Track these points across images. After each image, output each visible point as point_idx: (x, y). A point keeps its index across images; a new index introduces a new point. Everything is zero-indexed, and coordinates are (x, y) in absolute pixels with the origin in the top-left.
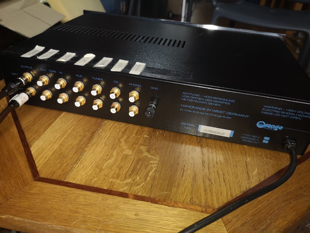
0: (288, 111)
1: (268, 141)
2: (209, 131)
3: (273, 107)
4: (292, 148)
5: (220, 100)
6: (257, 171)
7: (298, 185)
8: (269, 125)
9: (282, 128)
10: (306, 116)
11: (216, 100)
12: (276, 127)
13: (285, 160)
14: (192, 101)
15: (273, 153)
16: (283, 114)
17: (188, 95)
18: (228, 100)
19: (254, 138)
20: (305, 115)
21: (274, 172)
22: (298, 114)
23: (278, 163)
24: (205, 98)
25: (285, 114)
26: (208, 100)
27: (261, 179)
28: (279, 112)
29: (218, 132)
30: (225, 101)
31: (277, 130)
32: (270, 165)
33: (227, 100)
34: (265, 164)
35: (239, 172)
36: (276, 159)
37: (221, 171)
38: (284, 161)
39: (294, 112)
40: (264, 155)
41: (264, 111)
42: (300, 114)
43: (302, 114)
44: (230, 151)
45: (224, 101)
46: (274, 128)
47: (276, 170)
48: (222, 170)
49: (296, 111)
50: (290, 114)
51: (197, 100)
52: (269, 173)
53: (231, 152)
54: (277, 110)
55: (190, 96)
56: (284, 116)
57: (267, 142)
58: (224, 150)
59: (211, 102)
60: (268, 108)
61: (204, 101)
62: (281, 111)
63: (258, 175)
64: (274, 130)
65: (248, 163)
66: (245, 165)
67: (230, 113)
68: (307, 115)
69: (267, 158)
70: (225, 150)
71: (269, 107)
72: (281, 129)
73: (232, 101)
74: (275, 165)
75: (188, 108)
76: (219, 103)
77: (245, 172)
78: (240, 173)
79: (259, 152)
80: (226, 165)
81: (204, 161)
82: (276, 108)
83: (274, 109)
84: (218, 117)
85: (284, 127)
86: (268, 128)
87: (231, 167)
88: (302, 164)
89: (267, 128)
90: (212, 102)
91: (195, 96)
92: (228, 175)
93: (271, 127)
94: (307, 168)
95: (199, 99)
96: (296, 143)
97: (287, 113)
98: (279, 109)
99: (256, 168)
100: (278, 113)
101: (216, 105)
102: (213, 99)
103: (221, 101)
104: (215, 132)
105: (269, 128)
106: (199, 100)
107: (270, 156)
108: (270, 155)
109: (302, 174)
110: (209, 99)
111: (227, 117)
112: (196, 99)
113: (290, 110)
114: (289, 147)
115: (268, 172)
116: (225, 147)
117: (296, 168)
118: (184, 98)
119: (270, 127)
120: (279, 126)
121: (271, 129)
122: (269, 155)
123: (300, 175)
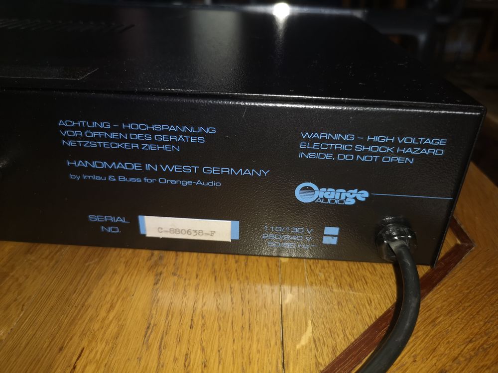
0: (372, 143)
1: (336, 238)
2: (171, 230)
3: (327, 136)
4: (401, 249)
5: (173, 133)
6: (311, 335)
7: (434, 361)
8: (329, 190)
9: (366, 194)
10: (425, 151)
11: (162, 133)
12: (348, 195)
13: (390, 286)
14: (93, 144)
15: (359, 269)
16: (362, 154)
17: (76, 128)
18: (196, 129)
19: (297, 234)
20: (422, 146)
21: (361, 327)
22: (403, 145)
23: (371, 295)
24: (128, 131)
25: (366, 152)
26: (138, 137)
27: (320, 360)
28: (348, 147)
29: (195, 231)
30: (187, 133)
31: (353, 202)
32: (351, 306)
33: (192, 130)
34: (336, 307)
35: (254, 346)
36: (365, 287)
37: (199, 351)
38: (387, 286)
39: (389, 144)
40: (333, 278)
41: (306, 151)
42: (407, 146)
43: (412, 146)
44: (238, 279)
45: (184, 134)
46: (343, 198)
47: (368, 320)
48: (203, 350)
49: (396, 140)
50: (379, 149)
51: (109, 140)
52: (345, 335)
53: (240, 283)
54: (341, 141)
55: (83, 129)
56: (364, 159)
57: (334, 241)
58: (221, 279)
59: (149, 142)
60: (316, 140)
61: (129, 141)
62: (354, 143)
63: (313, 346)
64: (347, 203)
65: (287, 309)
66: (278, 316)
67: (213, 171)
68: (428, 146)
69: (340, 286)
70: (225, 280)
71: (316, 135)
72: (364, 199)
73: (207, 131)
74: (364, 306)
75: (90, 171)
76: (173, 143)
77: (273, 342)
78: (258, 351)
79: (320, 271)
80: (220, 329)
81: (151, 326)
82: (337, 137)
83: (331, 140)
84: (183, 184)
85: (370, 193)
86: (329, 202)
87: (233, 333)
88: (436, 288)
89: (326, 200)
90: (153, 142)
91: (98, 129)
92: (220, 363)
93: (337, 197)
94: (452, 299)
95: (113, 135)
96: (411, 233)
97: (370, 149)
98: (346, 138)
99: (310, 323)
100: (345, 152)
101: (166, 148)
102: (151, 132)
103: (178, 134)
104: (188, 232)
105: (332, 201)
106: (113, 140)
107: (348, 279)
108: (349, 276)
109: (439, 320)
110: (138, 132)
111: (208, 184)
112: (103, 139)
113: (376, 139)
114: (394, 246)
115: (344, 331)
116: (226, 270)
117: (421, 304)
118: (67, 139)
119: (332, 197)
120: (356, 190)
121: (337, 202)
122: (346, 276)
123: (435, 326)
